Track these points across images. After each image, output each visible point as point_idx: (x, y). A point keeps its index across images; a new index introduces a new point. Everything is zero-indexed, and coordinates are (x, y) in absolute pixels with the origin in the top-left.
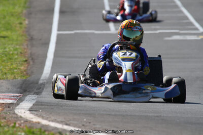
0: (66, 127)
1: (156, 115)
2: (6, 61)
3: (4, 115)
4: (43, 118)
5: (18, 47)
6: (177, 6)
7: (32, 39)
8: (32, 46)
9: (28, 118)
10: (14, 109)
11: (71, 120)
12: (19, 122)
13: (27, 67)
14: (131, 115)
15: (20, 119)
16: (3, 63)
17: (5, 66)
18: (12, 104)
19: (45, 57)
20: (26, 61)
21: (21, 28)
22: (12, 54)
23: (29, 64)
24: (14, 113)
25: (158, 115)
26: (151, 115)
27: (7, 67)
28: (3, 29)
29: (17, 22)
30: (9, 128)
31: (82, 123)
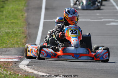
1: (101, 68)
2: (14, 37)
3: (13, 68)
4: (35, 70)
5: (21, 29)
6: (113, 6)
7: (29, 24)
8: (29, 28)
9: (26, 70)
10: (18, 65)
11: (51, 71)
12: (21, 72)
13: (26, 41)
14: (86, 69)
15: (22, 70)
16: (12, 38)
17: (14, 40)
18: (17, 62)
19: (36, 35)
20: (25, 37)
21: (23, 18)
22: (18, 33)
23: (27, 39)
24: (19, 67)
25: (102, 68)
26: (98, 68)
28: (12, 18)
29: (21, 14)
30: (15, 75)
31: (58, 73)
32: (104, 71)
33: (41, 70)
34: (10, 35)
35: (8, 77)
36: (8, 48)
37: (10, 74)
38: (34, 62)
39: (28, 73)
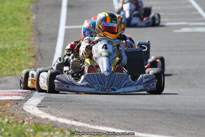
0: (74, 123)
1: (165, 109)
2: (14, 57)
3: (13, 112)
4: (51, 114)
5: (26, 42)
7: (39, 34)
8: (40, 41)
9: (36, 115)
10: (22, 106)
11: (79, 116)
12: (26, 119)
13: (36, 63)
14: (140, 110)
15: (28, 115)
16: (11, 60)
17: (13, 62)
18: (20, 100)
19: (53, 52)
20: (34, 56)
21: (28, 23)
22: (20, 50)
23: (37, 59)
24: (23, 110)
25: (168, 109)
26: (160, 109)
27: (15, 64)
28: (10, 24)
29: (25, 17)
30: (17, 124)
31: (91, 119)
32: (172, 113)
33: (61, 114)
34: (7, 53)
35: (5, 127)
36: (4, 76)
37: (8, 122)
38: (49, 99)
39: (40, 119)
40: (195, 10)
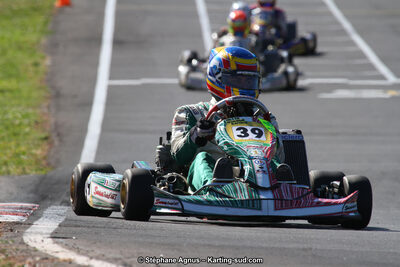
1: (301, 246)
2: (6, 139)
3: (3, 247)
4: (79, 252)
5: (30, 111)
6: (343, 32)
7: (58, 95)
8: (59, 108)
9: (48, 252)
10: (21, 234)
13: (49, 151)
14: (252, 248)
15: (33, 253)
16: (1, 143)
17: (5, 148)
18: (18, 223)
20: (46, 138)
21: (36, 72)
22: (20, 125)
23: (51, 144)
24: (22, 243)
25: (305, 246)
26: (291, 246)
27: (8, 151)
29: (29, 61)
32: (314, 256)
38: (74, 224)
39: (56, 262)
40: (362, 55)
